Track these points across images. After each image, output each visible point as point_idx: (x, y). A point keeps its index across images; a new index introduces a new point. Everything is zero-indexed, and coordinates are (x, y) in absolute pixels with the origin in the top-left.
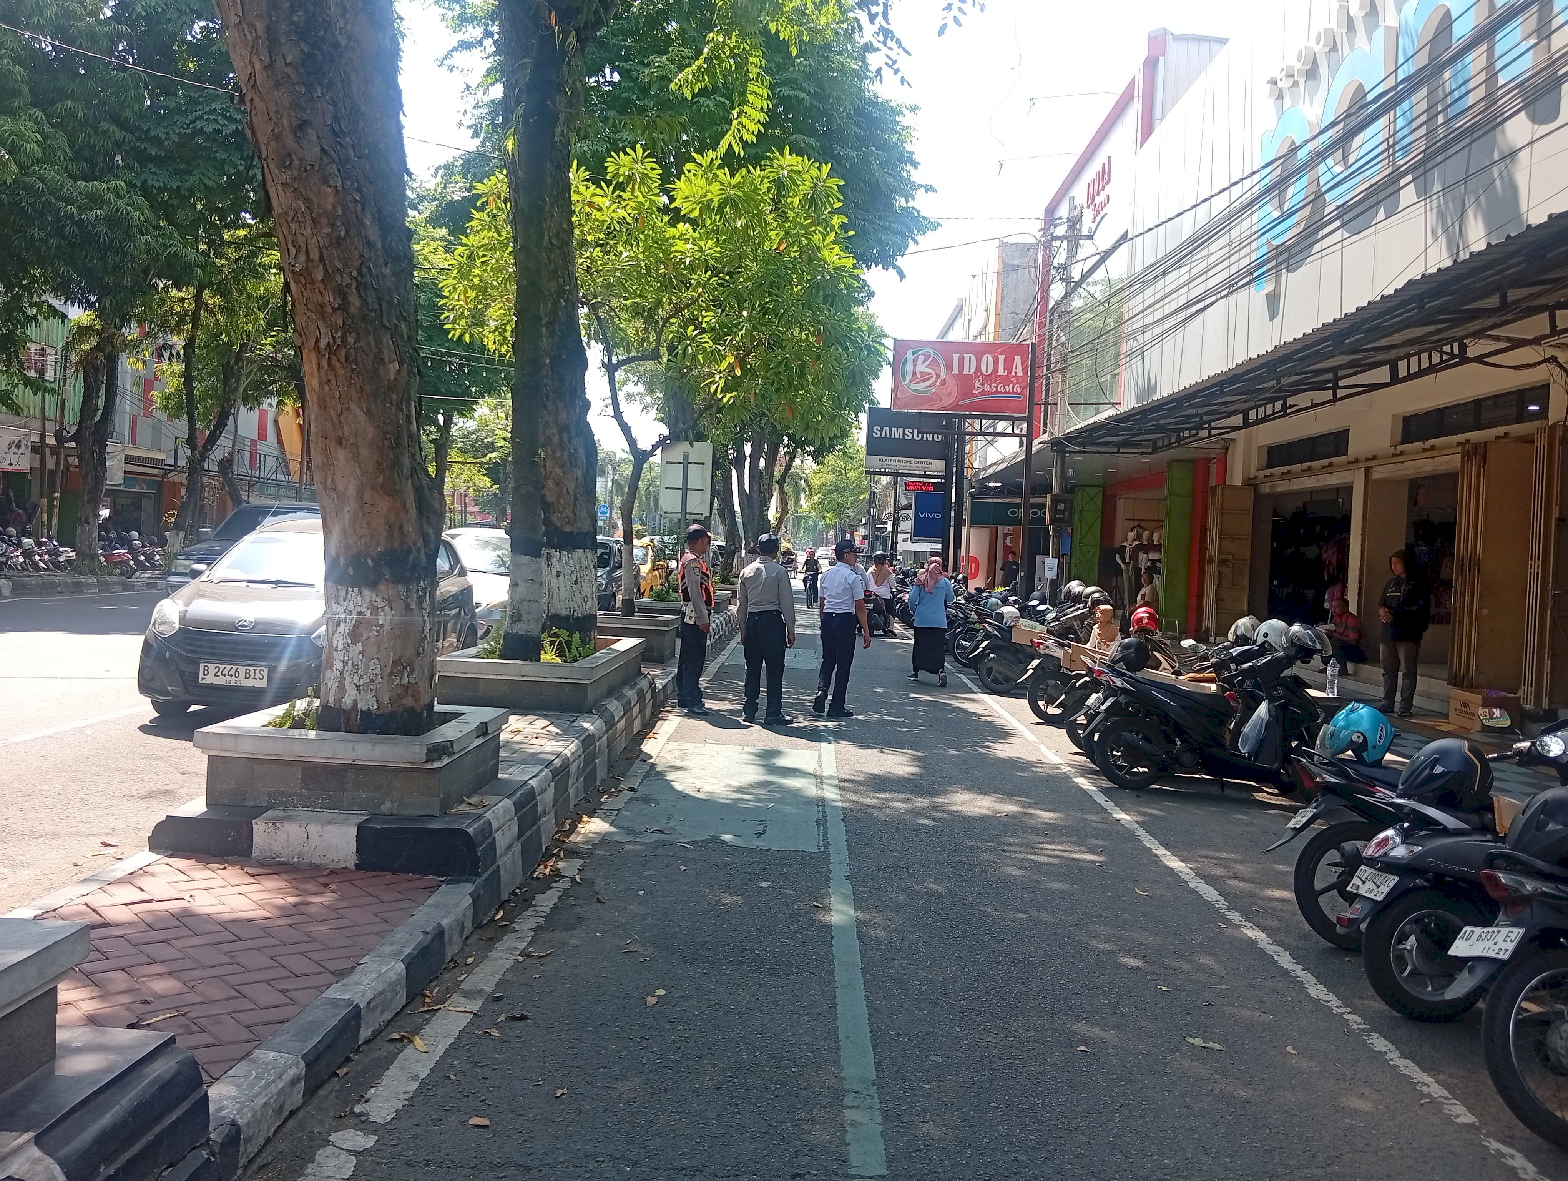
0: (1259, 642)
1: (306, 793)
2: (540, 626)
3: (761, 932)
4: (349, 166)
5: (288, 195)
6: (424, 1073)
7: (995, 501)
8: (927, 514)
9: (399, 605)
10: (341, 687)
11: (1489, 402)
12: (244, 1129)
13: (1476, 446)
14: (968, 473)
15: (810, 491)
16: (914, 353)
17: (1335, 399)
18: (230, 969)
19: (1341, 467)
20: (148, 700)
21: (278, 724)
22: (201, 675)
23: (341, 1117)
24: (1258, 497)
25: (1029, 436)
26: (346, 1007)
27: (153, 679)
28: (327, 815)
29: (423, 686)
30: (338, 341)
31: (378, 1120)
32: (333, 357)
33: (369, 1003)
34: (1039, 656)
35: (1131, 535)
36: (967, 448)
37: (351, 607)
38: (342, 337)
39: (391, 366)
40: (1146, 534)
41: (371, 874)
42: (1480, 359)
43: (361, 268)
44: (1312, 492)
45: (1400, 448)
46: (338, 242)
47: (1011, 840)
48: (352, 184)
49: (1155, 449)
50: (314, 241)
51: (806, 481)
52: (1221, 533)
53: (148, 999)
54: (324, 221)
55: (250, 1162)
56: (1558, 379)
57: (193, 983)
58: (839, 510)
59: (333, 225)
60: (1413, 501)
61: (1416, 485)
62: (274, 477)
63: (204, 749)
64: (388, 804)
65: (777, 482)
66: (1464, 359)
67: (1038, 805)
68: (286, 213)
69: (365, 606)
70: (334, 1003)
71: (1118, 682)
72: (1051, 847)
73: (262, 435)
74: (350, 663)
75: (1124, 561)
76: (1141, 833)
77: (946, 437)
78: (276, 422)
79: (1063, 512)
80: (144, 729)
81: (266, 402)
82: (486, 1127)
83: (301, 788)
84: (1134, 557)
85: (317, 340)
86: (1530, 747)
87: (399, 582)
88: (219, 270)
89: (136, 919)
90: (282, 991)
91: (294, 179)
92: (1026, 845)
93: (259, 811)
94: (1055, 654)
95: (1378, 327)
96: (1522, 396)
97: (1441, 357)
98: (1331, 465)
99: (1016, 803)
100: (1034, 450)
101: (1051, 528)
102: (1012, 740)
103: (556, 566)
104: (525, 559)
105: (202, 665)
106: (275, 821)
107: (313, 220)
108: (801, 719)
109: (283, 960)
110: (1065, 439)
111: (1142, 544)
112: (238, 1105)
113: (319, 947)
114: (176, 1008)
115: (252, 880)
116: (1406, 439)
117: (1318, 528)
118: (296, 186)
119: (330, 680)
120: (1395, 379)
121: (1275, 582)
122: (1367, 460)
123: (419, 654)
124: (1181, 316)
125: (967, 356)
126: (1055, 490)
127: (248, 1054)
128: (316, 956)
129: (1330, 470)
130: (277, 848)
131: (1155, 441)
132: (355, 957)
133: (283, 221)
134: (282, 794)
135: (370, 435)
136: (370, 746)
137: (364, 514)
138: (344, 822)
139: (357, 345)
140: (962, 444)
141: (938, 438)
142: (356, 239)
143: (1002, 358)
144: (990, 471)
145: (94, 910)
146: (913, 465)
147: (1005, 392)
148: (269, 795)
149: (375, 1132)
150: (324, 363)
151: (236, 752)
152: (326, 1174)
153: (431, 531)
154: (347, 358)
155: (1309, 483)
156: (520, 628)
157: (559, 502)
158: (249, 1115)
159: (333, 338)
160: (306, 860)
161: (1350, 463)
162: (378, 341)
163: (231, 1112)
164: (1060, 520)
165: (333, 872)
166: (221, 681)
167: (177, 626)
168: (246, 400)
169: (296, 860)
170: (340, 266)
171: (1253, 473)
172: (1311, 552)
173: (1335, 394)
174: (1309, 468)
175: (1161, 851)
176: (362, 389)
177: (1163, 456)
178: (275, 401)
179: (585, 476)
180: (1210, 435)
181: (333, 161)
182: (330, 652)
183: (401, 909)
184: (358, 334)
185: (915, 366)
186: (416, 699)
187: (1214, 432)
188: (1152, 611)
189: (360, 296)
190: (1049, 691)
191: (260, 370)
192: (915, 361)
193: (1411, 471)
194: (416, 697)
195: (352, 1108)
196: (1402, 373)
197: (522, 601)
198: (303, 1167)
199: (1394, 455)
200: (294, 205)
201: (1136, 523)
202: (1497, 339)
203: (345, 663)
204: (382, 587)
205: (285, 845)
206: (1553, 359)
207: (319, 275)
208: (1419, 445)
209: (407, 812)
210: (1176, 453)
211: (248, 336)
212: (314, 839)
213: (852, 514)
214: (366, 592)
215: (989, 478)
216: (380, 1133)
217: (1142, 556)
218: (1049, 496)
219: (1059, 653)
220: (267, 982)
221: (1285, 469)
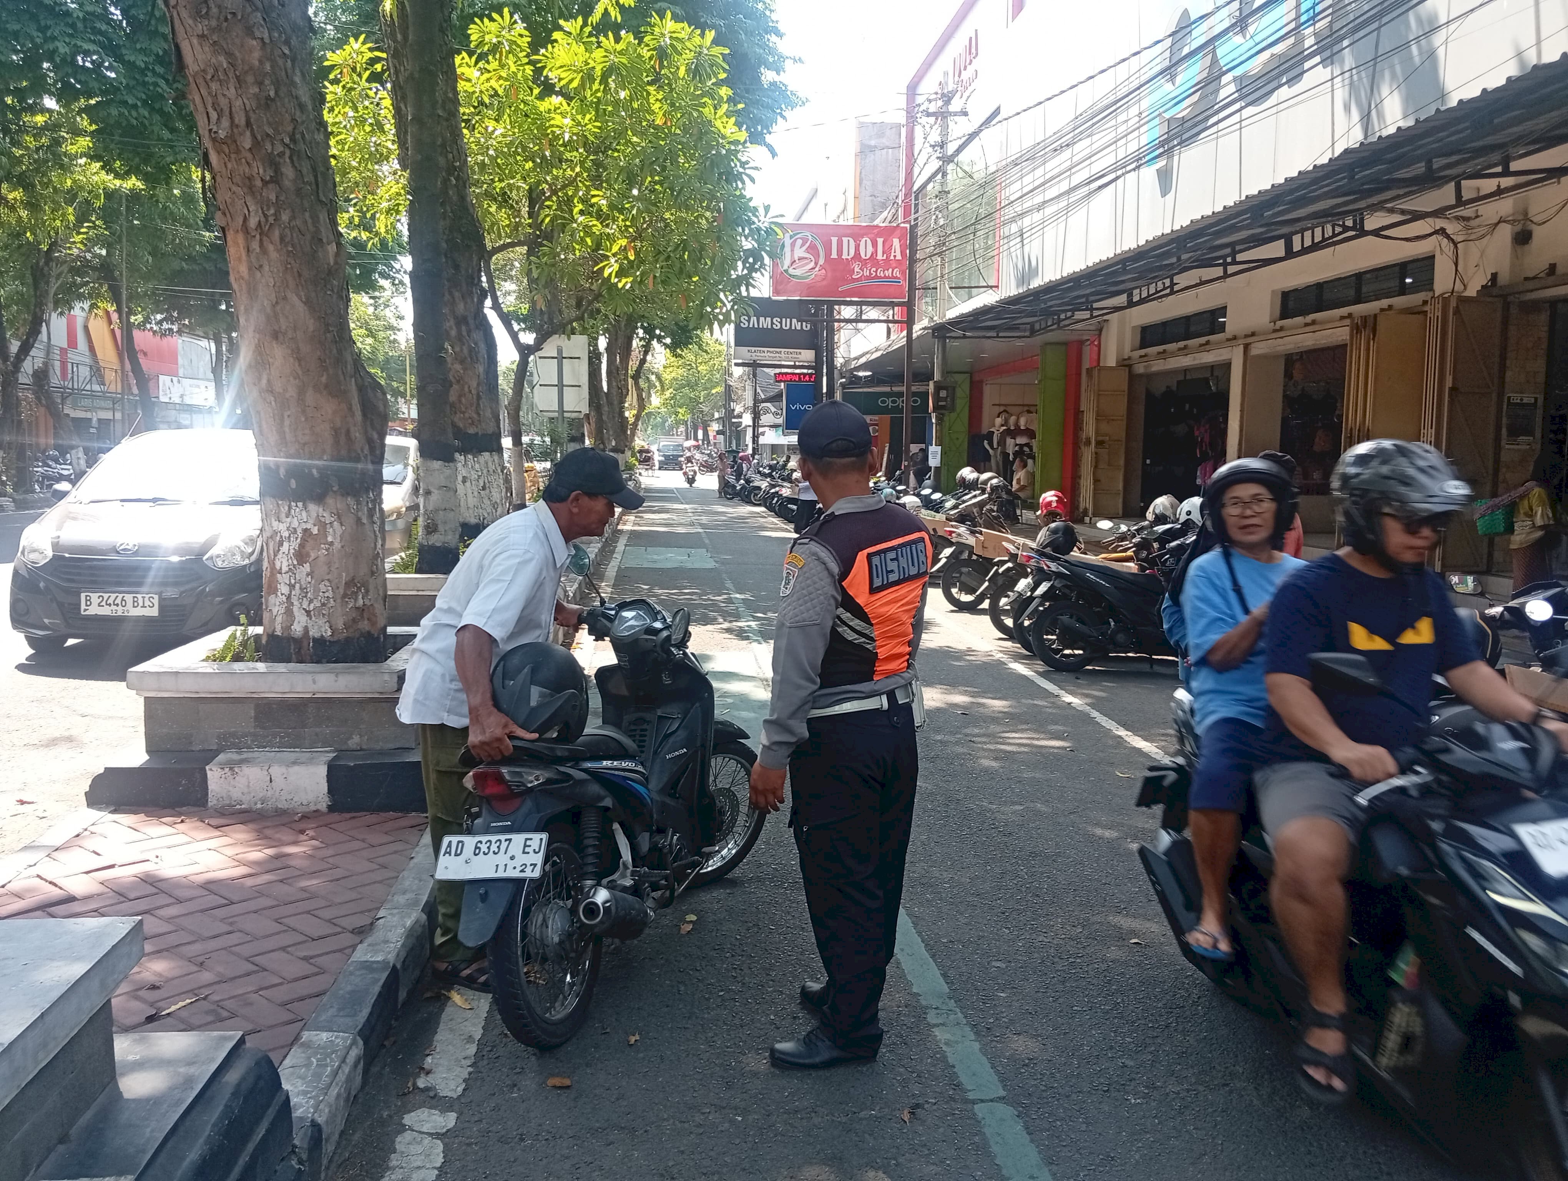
0: (1182, 520)
1: (261, 732)
2: (457, 536)
3: (769, 844)
4: (274, 15)
5: (207, 49)
6: (478, 1034)
7: (865, 390)
8: (798, 406)
9: (350, 520)
10: (289, 612)
11: (1368, 276)
12: (324, 1127)
13: (1365, 319)
14: (839, 361)
15: (662, 386)
16: (791, 237)
17: (1226, 276)
18: (234, 938)
19: (1219, 345)
20: (22, 636)
21: (216, 658)
22: (83, 607)
23: (404, 1094)
24: (1133, 378)
25: (909, 323)
26: (383, 969)
27: (28, 612)
28: (289, 755)
29: (379, 607)
30: (271, 220)
31: (449, 1094)
32: (265, 238)
33: (404, 962)
34: (951, 544)
35: (998, 421)
36: (836, 337)
37: (295, 524)
38: (275, 214)
39: (329, 247)
40: (1013, 419)
41: (348, 815)
42: (1376, 233)
43: (294, 134)
44: (1186, 370)
45: (1280, 323)
46: (267, 103)
47: (976, 731)
48: (280, 36)
49: (1033, 332)
50: (238, 103)
51: (659, 377)
52: (1098, 415)
53: (158, 984)
54: (250, 79)
55: (330, 1161)
56: (1446, 250)
57: (201, 959)
58: (693, 405)
59: (260, 84)
60: (1288, 375)
61: (1291, 360)
62: (88, 387)
63: (139, 691)
64: (356, 739)
65: (632, 378)
66: (1363, 233)
67: (983, 694)
68: (204, 71)
69: (311, 521)
70: (367, 966)
71: (1054, 567)
72: (1017, 735)
73: (72, 343)
74: (297, 586)
75: (992, 447)
76: (1095, 714)
77: (814, 324)
78: (86, 328)
79: (945, 399)
80: (21, 668)
81: (78, 305)
82: (568, 1087)
83: (255, 727)
84: (1002, 442)
85: (245, 219)
86: (1502, 613)
87: (348, 494)
88: (19, 161)
89: (102, 889)
90: (306, 959)
91: (213, 30)
92: (988, 736)
93: (210, 756)
94: (967, 542)
95: (1303, 197)
96: (1403, 268)
97: (1334, 230)
98: (1208, 343)
99: (965, 693)
100: (915, 336)
101: (934, 415)
102: (934, 629)
103: (462, 472)
104: (436, 464)
105: (83, 595)
106: (231, 765)
107: (237, 77)
108: (721, 620)
109: (291, 922)
110: (949, 324)
111: (1009, 429)
112: (312, 1102)
113: (323, 903)
114: (192, 992)
115: (218, 833)
116: (1284, 315)
117: (1187, 406)
118: (215, 38)
119: (275, 605)
120: (1290, 254)
121: (1148, 461)
122: (1246, 336)
123: (373, 573)
124: (1085, 190)
125: (845, 240)
126: (937, 376)
127: (297, 1038)
128: (327, 914)
129: (1207, 347)
130: (236, 794)
131: (1032, 325)
132: (369, 911)
133: (200, 81)
134: (233, 735)
135: (311, 328)
136: (332, 677)
137: (306, 419)
138: (310, 762)
139: (293, 223)
140: (831, 332)
141: (807, 327)
142: (286, 100)
143: (880, 241)
144: (863, 360)
145: (50, 883)
146: (783, 355)
147: (885, 277)
148: (218, 737)
149: (450, 1109)
150: (255, 245)
151: (178, 691)
152: (416, 1164)
153: (375, 436)
154: (282, 239)
155: (1185, 361)
156: (436, 540)
157: (460, 401)
158: (327, 1111)
159: (265, 216)
160: (270, 805)
161: (1228, 340)
162: (315, 219)
163: (307, 1111)
164: (943, 407)
165: (305, 817)
166: (106, 611)
167: (50, 554)
168: (57, 303)
169: (259, 806)
170: (270, 131)
171: (1127, 353)
172: (1180, 429)
173: (1225, 271)
174: (1185, 347)
175: (1122, 732)
176: (300, 275)
177: (1039, 339)
178: (86, 305)
179: (487, 372)
180: (1092, 317)
181: (257, 9)
182: (273, 575)
183: (395, 852)
184: (293, 211)
185: (792, 251)
186: (373, 623)
187: (1096, 313)
188: (1060, 494)
189: (293, 166)
190: (963, 578)
191: (70, 271)
192: (793, 245)
193: (1292, 346)
194: (372, 621)
195: (414, 1084)
196: (1297, 247)
197: (437, 510)
198: (385, 1159)
199: (1275, 331)
200: (213, 60)
201: (1002, 409)
202: (1392, 211)
203: (292, 587)
204: (330, 501)
205: (246, 790)
206: (1442, 231)
207: (247, 143)
208: (1299, 320)
209: (378, 746)
210: (1050, 337)
211: (57, 233)
212: (279, 781)
213: (706, 409)
214: (313, 507)
215: (858, 369)
216: (456, 1107)
217: (1010, 442)
218: (931, 383)
219: (971, 541)
220: (283, 949)
221: (1160, 348)
